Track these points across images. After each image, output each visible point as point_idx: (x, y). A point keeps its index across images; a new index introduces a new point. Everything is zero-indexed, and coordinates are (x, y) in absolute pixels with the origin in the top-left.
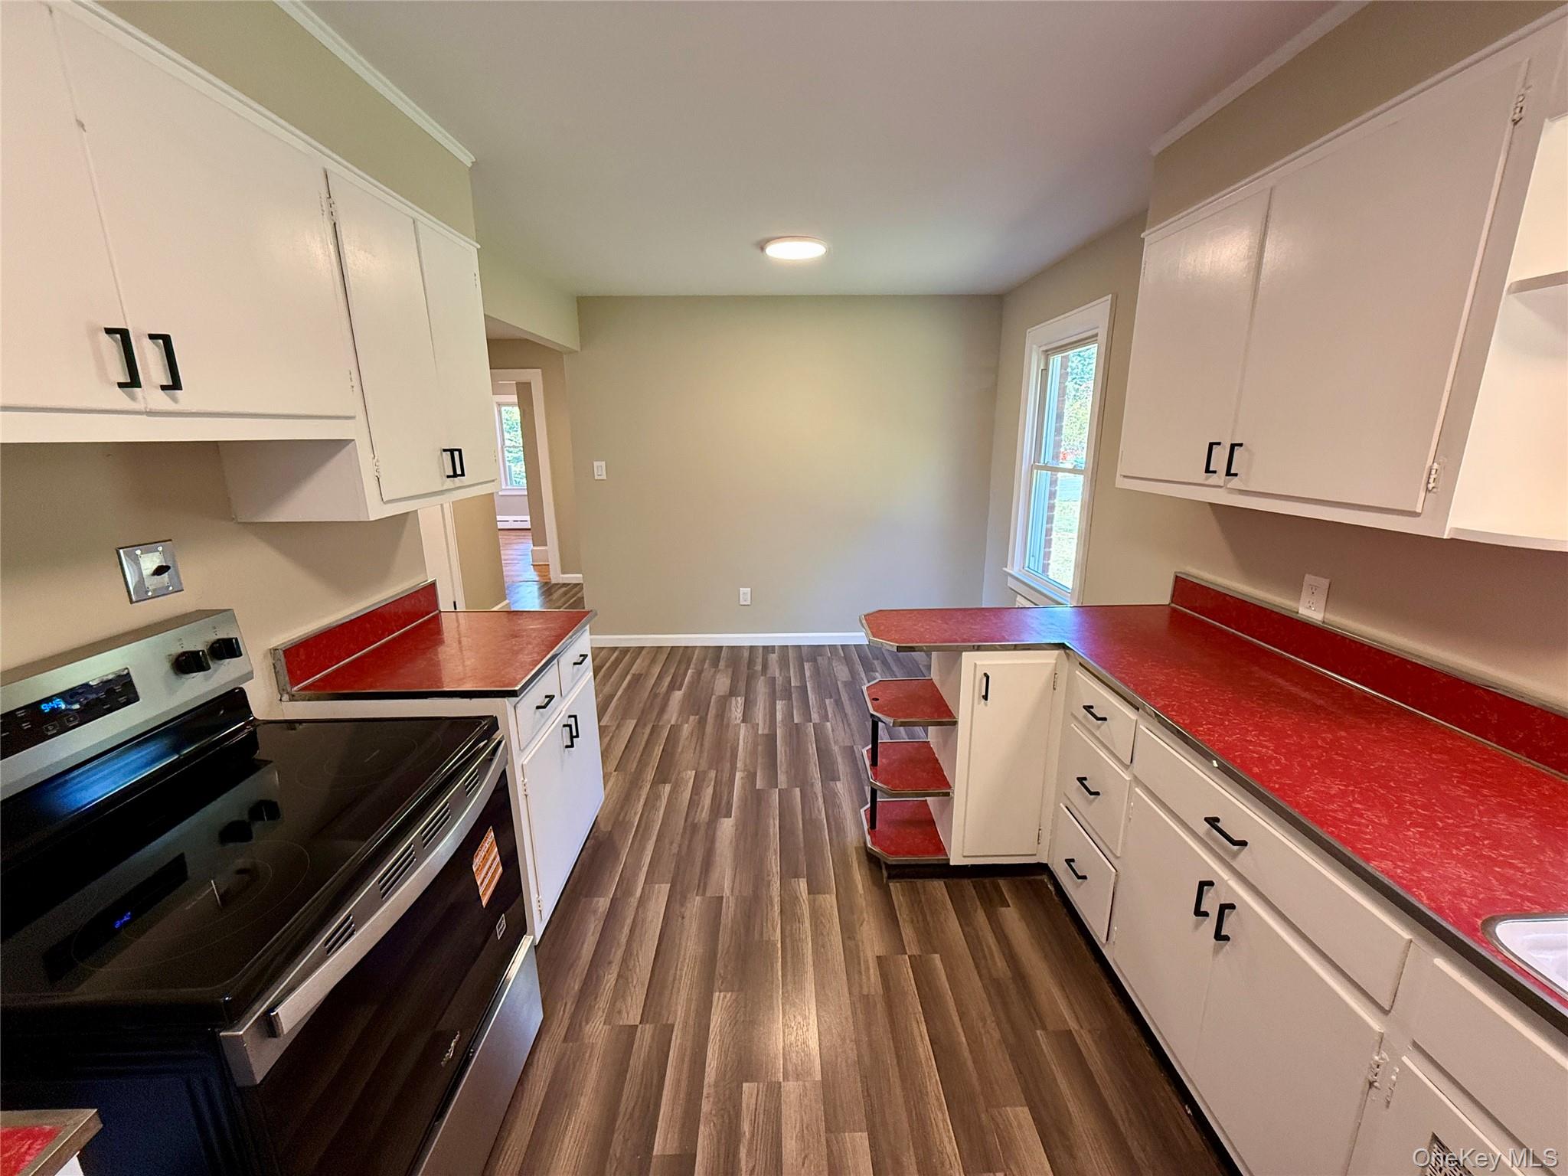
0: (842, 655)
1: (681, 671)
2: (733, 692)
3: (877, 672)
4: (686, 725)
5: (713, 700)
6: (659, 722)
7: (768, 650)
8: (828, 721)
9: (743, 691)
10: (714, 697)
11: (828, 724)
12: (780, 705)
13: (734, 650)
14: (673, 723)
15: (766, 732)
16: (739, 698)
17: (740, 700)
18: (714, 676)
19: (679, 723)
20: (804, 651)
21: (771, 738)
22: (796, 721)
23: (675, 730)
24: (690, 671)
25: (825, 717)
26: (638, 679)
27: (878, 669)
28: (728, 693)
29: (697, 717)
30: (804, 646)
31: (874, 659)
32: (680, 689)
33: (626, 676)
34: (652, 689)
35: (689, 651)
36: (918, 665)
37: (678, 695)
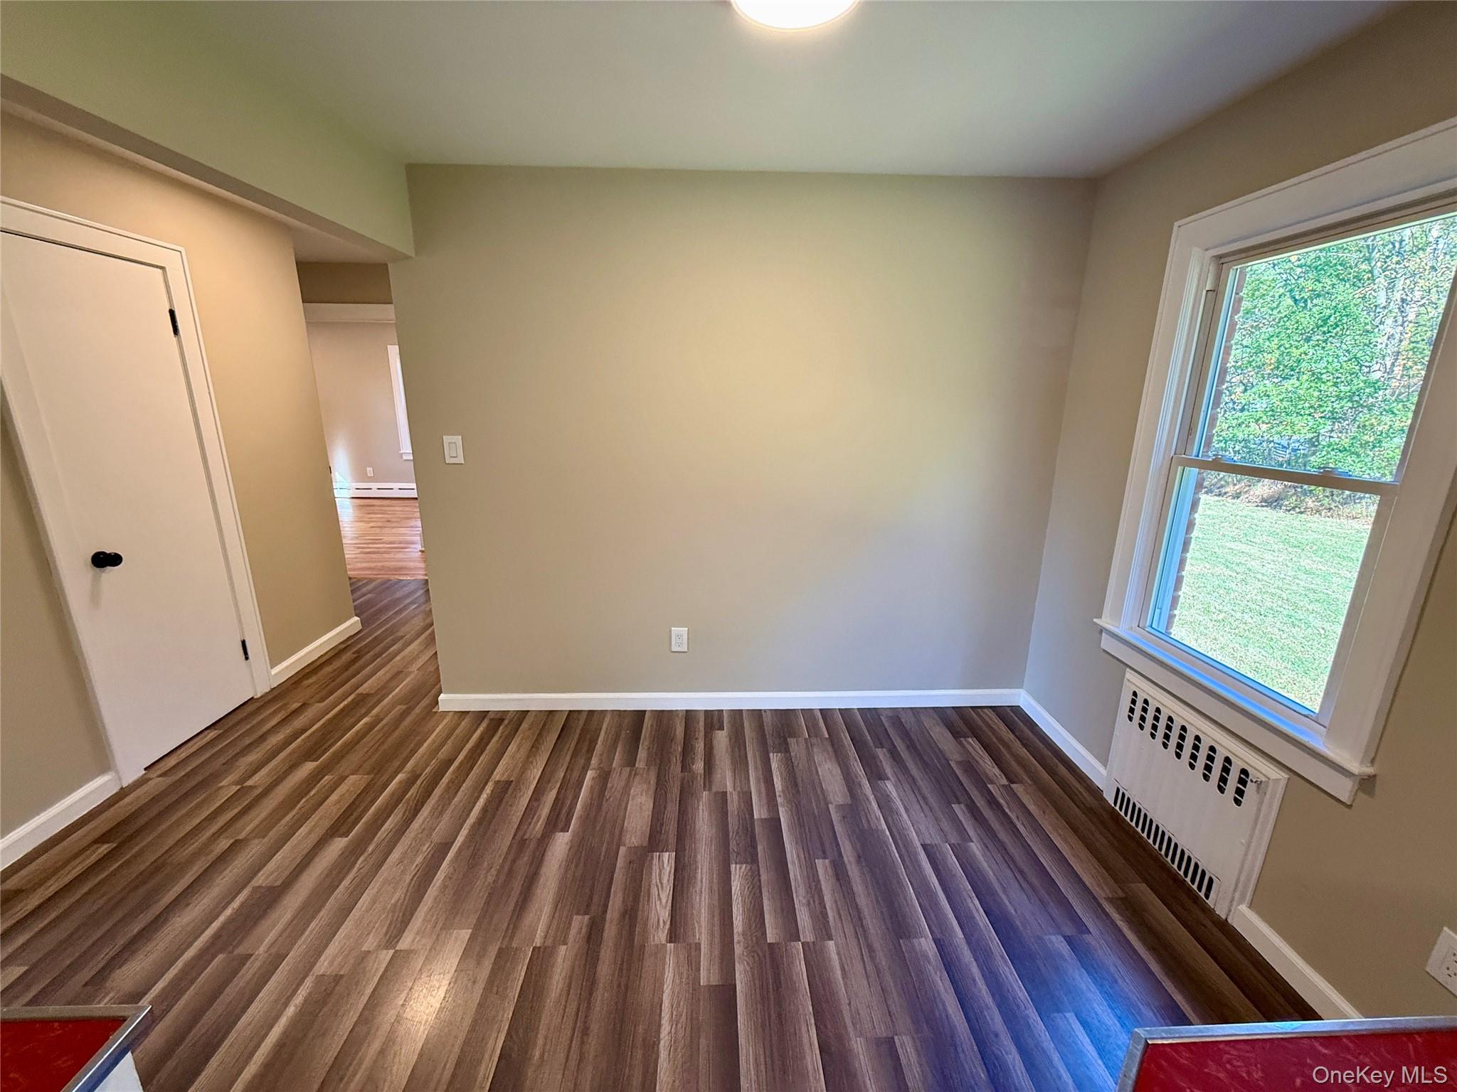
0: (827, 736)
1: (576, 774)
2: (654, 843)
3: (888, 779)
4: (563, 948)
5: (620, 862)
6: (512, 938)
7: (713, 719)
8: (830, 938)
9: (672, 839)
10: (622, 850)
11: (831, 943)
12: (738, 874)
13: (663, 717)
14: (538, 942)
15: (715, 980)
16: (666, 855)
17: (668, 859)
18: (627, 787)
19: (549, 942)
20: (767, 719)
21: (725, 994)
22: (770, 938)
23: (542, 958)
24: (589, 773)
25: (823, 929)
26: (505, 790)
27: (890, 776)
28: (645, 844)
29: (587, 917)
30: (765, 711)
31: (876, 747)
32: (565, 829)
33: (483, 788)
34: (518, 828)
35: (596, 717)
36: (947, 760)
37: (562, 842)
